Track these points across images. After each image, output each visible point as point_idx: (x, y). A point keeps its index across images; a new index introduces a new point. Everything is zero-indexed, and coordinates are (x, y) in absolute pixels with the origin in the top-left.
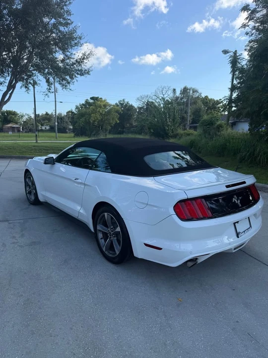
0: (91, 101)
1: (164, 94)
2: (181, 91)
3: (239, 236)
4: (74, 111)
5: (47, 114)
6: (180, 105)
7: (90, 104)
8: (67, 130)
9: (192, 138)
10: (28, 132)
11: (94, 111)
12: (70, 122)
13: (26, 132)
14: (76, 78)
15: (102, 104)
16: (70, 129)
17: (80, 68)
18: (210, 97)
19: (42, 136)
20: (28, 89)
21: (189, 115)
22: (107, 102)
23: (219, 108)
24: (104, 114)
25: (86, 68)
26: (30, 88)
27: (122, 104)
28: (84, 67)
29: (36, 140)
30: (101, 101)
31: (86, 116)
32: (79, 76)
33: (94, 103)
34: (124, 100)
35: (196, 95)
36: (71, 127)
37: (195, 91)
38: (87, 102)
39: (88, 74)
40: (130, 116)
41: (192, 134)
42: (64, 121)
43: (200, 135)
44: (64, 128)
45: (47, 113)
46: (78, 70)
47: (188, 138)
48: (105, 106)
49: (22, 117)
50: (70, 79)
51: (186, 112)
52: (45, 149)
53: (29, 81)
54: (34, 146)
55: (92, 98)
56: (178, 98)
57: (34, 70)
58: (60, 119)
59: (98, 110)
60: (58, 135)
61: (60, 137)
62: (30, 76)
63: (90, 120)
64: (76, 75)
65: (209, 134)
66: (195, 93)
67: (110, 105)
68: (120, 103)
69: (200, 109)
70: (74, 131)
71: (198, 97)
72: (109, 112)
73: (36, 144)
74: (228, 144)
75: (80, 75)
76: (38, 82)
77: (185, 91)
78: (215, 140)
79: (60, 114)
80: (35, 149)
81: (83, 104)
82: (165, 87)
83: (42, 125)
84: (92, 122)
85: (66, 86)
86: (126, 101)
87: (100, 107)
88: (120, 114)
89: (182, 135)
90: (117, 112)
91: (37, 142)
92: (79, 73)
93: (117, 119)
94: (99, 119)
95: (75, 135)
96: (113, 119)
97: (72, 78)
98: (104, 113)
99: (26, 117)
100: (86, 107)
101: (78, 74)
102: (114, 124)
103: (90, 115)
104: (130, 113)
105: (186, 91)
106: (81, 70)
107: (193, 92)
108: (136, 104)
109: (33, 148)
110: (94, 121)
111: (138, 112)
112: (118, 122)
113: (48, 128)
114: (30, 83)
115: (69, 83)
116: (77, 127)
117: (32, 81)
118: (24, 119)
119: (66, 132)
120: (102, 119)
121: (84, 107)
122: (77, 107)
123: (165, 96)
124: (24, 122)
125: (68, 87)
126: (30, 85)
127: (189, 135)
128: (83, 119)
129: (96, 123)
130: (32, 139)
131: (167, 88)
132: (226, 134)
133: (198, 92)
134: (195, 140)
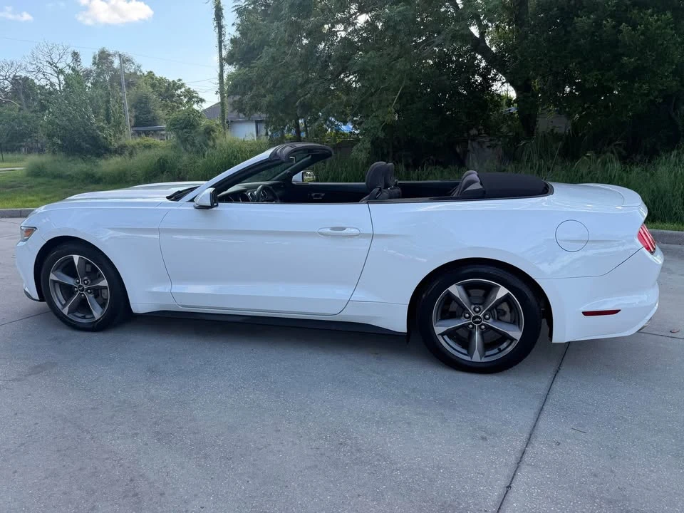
1: (55, 61)
2: (95, 58)
9: (160, 152)
18: (158, 75)
23: (179, 96)
35: (131, 68)
37: (125, 60)
41: (156, 146)
43: (175, 147)
47: (147, 152)
56: (91, 71)
65: (193, 144)
66: (127, 65)
69: (147, 98)
71: (136, 74)
77: (104, 57)
78: (208, 155)
89: (133, 147)
127: (149, 147)
131: (61, 47)
132: (225, 144)
133: (133, 63)
134: (166, 156)
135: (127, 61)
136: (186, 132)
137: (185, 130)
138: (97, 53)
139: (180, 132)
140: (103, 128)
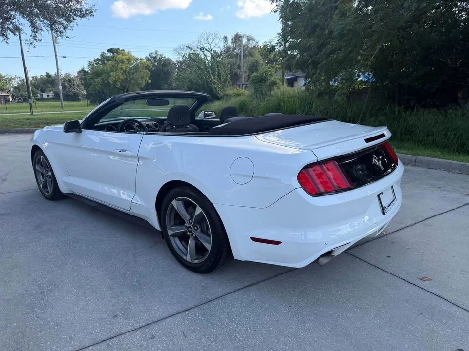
0: (109, 54)
1: (210, 43)
2: (232, 39)
3: (386, 212)
4: (87, 70)
5: (48, 75)
6: (232, 57)
7: (108, 59)
8: (80, 97)
9: (242, 98)
10: (22, 102)
11: (114, 69)
12: (82, 84)
13: (18, 102)
14: (76, 21)
15: (125, 57)
16: (83, 95)
17: (79, 7)
19: (41, 107)
20: (7, 37)
21: (243, 69)
22: (131, 55)
24: (129, 72)
25: (88, 7)
26: (9, 36)
27: (155, 58)
28: (85, 5)
29: (32, 112)
30: (123, 54)
31: (103, 76)
32: (78, 18)
33: (113, 57)
34: (156, 52)
35: (252, 44)
36: (85, 92)
38: (102, 55)
39: (92, 15)
40: (167, 74)
41: (243, 94)
42: (74, 85)
43: (251, 95)
44: (75, 93)
45: (47, 73)
46: (77, 10)
47: (238, 98)
48: (129, 60)
49: (10, 80)
50: (65, 23)
51: (239, 67)
52: (45, 122)
53: (6, 26)
54: (28, 119)
55: (110, 51)
56: (230, 48)
57: (12, 10)
58: (69, 81)
59: (119, 66)
60: (65, 103)
61: (67, 106)
62: (8, 19)
63: (109, 81)
64: (75, 17)
65: (261, 93)
66: (250, 42)
67: (136, 60)
68: (152, 57)
69: (257, 62)
70: (88, 97)
71: (255, 47)
72: (136, 68)
73: (32, 117)
74: (282, 104)
75: (80, 16)
76: (21, 27)
77: (237, 38)
78: (267, 101)
79: (68, 75)
80: (30, 124)
81: (98, 59)
82: (210, 34)
83: (43, 91)
84: (111, 83)
85: (60, 32)
86: (159, 53)
87: (122, 62)
88: (151, 71)
89: (230, 95)
90: (147, 67)
91: (32, 114)
92: (79, 13)
93: (147, 78)
94: (122, 78)
95: (91, 102)
96: (142, 78)
97: (69, 21)
98: (128, 70)
99: (17, 80)
100: (103, 63)
101: (76, 15)
102: (144, 84)
103: (108, 73)
104: (166, 69)
105: (239, 39)
106: (81, 10)
107: (248, 40)
108: (175, 58)
109: (27, 122)
110: (115, 82)
111: (179, 69)
112: (150, 81)
113: (51, 95)
114: (8, 28)
115: (65, 28)
116: (91, 92)
117: (11, 26)
118: (15, 83)
119: (79, 100)
120: (126, 79)
121: (100, 63)
122: (90, 64)
123: (212, 46)
124: (16, 88)
125: (64, 33)
126: (9, 32)
127: (239, 95)
128: (99, 80)
129: (119, 84)
130: (26, 110)
131: (213, 34)
132: (280, 93)
133: (254, 40)
134: (245, 101)
135: (251, 39)
136: (259, 85)
137: (259, 84)
138: (234, 36)
139: (256, 85)
140: (215, 83)
